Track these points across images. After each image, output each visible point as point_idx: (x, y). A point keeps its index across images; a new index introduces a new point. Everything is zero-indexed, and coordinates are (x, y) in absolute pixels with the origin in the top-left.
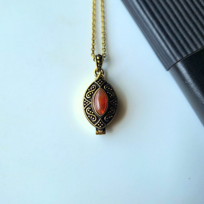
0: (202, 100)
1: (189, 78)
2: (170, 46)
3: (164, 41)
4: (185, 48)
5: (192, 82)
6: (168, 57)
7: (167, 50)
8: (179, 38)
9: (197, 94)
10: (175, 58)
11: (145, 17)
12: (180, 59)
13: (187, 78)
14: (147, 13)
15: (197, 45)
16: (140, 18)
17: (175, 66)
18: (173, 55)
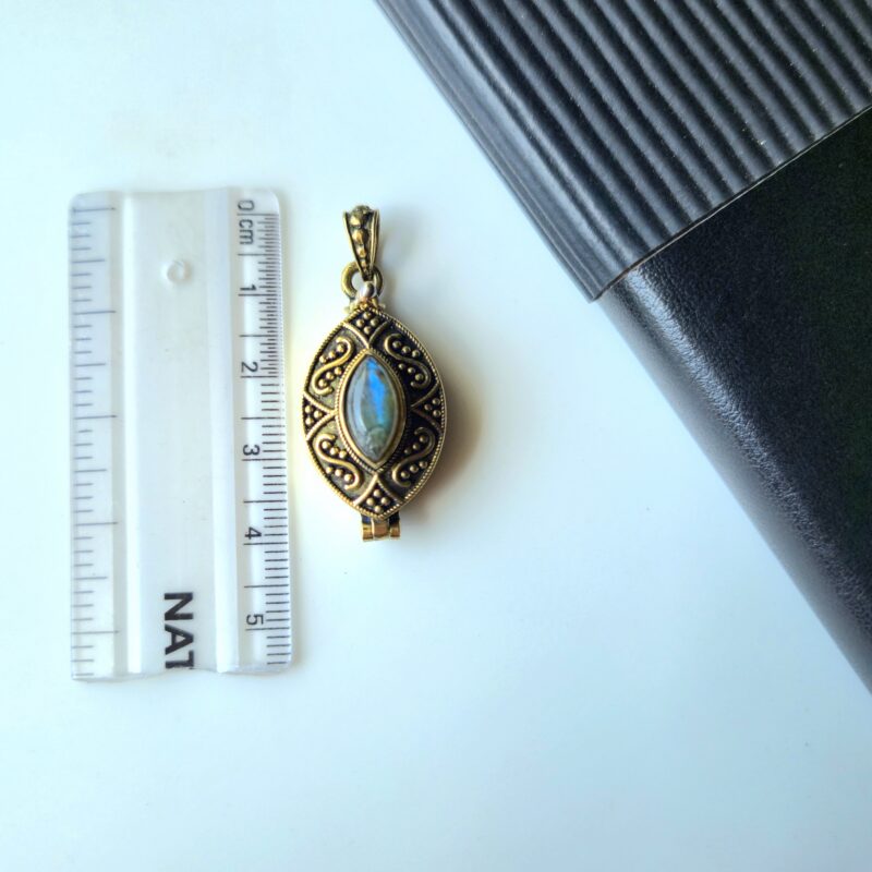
0: (733, 425)
3: (565, 184)
4: (655, 210)
7: (580, 224)
9: (714, 401)
12: (637, 260)
13: (668, 336)
15: (705, 191)
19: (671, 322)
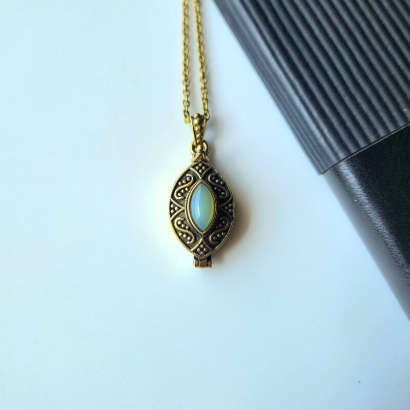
0: (384, 236)
1: (362, 193)
2: (326, 131)
4: (355, 136)
5: (367, 201)
6: (323, 151)
8: (344, 115)
9: (376, 224)
10: (336, 154)
11: (279, 72)
12: (345, 157)
13: (357, 193)
14: (284, 65)
15: (378, 129)
16: (271, 73)
17: (335, 168)
18: (332, 149)
19: (358, 187)
